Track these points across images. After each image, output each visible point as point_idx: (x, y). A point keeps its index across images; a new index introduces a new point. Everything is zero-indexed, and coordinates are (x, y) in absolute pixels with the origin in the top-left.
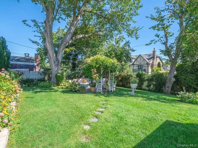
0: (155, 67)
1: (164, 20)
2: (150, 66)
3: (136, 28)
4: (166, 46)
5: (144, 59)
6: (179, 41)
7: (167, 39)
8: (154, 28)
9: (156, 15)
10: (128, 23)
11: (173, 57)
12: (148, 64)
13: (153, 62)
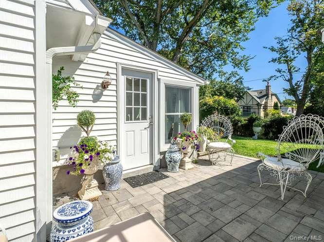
0: (271, 110)
1: (287, 51)
2: (262, 108)
3: (246, 57)
4: (291, 84)
5: (253, 98)
6: (307, 78)
7: (291, 75)
8: (274, 60)
9: (277, 46)
10: (235, 50)
11: (300, 98)
12: (259, 105)
13: (266, 103)
